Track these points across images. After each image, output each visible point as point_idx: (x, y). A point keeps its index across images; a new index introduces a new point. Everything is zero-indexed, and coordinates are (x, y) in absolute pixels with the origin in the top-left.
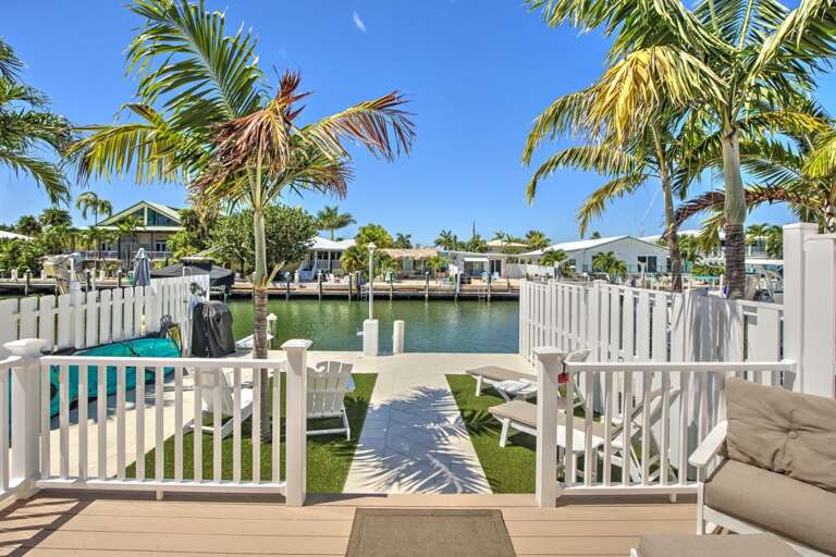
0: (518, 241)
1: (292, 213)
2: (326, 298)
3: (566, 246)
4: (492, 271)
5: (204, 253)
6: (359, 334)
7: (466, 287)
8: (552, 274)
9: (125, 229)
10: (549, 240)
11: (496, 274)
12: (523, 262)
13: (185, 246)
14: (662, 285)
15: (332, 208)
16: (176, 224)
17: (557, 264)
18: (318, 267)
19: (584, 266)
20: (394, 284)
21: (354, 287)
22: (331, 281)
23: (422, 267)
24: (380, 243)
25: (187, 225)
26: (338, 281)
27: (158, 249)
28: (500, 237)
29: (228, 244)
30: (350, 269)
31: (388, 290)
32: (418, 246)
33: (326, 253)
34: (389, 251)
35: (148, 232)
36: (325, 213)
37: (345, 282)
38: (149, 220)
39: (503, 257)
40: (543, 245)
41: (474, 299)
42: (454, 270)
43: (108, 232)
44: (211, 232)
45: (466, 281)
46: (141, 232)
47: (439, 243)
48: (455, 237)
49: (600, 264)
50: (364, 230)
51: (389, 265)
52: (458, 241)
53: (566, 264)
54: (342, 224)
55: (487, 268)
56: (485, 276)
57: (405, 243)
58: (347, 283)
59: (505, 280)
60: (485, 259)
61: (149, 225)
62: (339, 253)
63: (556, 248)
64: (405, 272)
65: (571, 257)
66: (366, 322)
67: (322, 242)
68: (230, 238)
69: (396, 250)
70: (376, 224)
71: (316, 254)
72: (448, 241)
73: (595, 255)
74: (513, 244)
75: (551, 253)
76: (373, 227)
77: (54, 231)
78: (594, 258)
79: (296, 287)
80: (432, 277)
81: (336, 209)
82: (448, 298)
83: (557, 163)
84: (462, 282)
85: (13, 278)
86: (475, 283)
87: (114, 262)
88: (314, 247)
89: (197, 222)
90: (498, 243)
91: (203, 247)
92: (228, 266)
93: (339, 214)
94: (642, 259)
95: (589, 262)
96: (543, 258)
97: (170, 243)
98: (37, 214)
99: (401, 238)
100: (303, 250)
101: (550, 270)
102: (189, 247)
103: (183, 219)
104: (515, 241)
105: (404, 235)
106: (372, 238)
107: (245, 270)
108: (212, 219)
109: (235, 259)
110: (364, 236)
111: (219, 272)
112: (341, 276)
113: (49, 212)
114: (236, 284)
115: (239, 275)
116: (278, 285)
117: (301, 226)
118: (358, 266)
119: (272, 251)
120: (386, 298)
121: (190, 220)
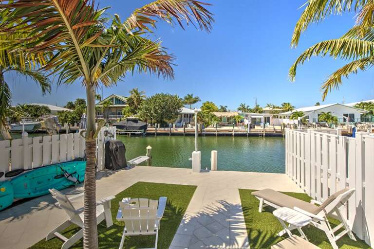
0: (278, 107)
1: (172, 97)
2: (187, 135)
3: (304, 110)
4: (265, 122)
5: (136, 115)
6: (190, 159)
7: (252, 130)
8: (297, 123)
9: (106, 106)
10: (294, 107)
11: (268, 124)
12: (281, 118)
13: (129, 113)
14: (358, 128)
15: (190, 95)
16: (124, 103)
17: (299, 118)
18: (184, 121)
19: (313, 119)
20: (218, 129)
21: (199, 130)
22: (189, 127)
23: (231, 121)
24: (212, 110)
25: (129, 104)
26: (192, 127)
27: (119, 114)
28: (269, 106)
29: (145, 112)
30: (198, 122)
31: (215, 131)
32: (229, 111)
33: (187, 115)
34: (215, 113)
35: (115, 107)
36: (188, 97)
37: (195, 128)
38: (115, 102)
39: (271, 115)
40: (290, 109)
41: (256, 136)
42: (247, 122)
43: (99, 107)
44: (139, 107)
45: (252, 127)
46: (111, 107)
47: (239, 109)
48: (247, 107)
49: (322, 118)
50: (204, 104)
51: (215, 120)
52: (249, 108)
53: (304, 118)
54: (195, 102)
55: (263, 120)
56: (262, 125)
57: (224, 110)
59: (273, 127)
60: (262, 116)
61: (115, 104)
62: (193, 115)
63: (299, 110)
64: (223, 123)
65: (306, 115)
66: (194, 152)
67: (185, 110)
68: (146, 109)
69: (220, 113)
71: (183, 115)
72: (243, 109)
73: (320, 113)
74: (275, 109)
75: (296, 113)
76: (208, 103)
77: (79, 108)
78: (319, 115)
79: (174, 130)
80: (236, 125)
81: (192, 95)
82: (243, 135)
83: (312, 52)
84: (251, 128)
85: (65, 127)
86: (257, 128)
87: (102, 120)
88: (182, 112)
89: (133, 102)
90: (268, 109)
91: (135, 113)
92: (146, 121)
93: (193, 97)
94: (346, 115)
95: (316, 117)
96: (292, 115)
97: (123, 112)
98: (74, 101)
99: (222, 108)
100: (177, 114)
101: (296, 122)
102: (130, 113)
103: (128, 101)
104: (277, 108)
105: (224, 106)
106: (208, 108)
107: (153, 122)
108: (140, 101)
109: (148, 118)
110: (205, 107)
111: (141, 124)
112: (194, 125)
113: (77, 99)
114: (148, 129)
115: (150, 125)
116: (166, 129)
117: (176, 103)
118: (201, 120)
119: (163, 114)
120: (214, 135)
121: (130, 102)
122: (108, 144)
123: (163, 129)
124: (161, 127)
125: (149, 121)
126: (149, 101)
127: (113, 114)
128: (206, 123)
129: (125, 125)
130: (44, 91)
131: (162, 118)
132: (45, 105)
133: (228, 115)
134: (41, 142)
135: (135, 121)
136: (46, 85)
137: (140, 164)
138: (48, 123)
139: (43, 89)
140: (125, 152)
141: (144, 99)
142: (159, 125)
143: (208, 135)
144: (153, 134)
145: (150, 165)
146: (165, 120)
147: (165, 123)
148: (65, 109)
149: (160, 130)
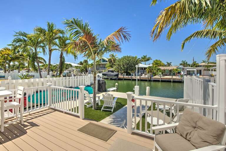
1: (133, 58)
2: (142, 80)
9: (98, 63)
15: (145, 56)
16: (107, 62)
18: (140, 72)
20: (161, 77)
21: (149, 78)
22: (143, 76)
24: (159, 65)
25: (109, 62)
26: (145, 76)
27: (104, 68)
28: (204, 62)
29: (118, 66)
30: (149, 73)
31: (160, 79)
33: (143, 68)
34: (160, 67)
35: (102, 64)
36: (143, 57)
37: (147, 76)
38: (102, 61)
39: (204, 69)
44: (114, 64)
46: (100, 64)
47: (181, 64)
48: (187, 62)
50: (154, 61)
51: (160, 71)
52: (188, 63)
54: (148, 60)
55: (195, 72)
57: (169, 65)
58: (147, 77)
60: (196, 70)
62: (146, 68)
64: (166, 74)
67: (141, 65)
68: (118, 65)
69: (164, 67)
70: (158, 60)
71: (140, 68)
72: (184, 64)
74: (210, 64)
77: (85, 64)
79: (134, 77)
80: (174, 74)
81: (146, 56)
89: (111, 61)
90: (204, 64)
91: (112, 67)
92: (118, 72)
93: (147, 57)
97: (106, 66)
98: (82, 61)
102: (110, 67)
103: (109, 61)
104: (211, 63)
105: (169, 63)
106: (157, 64)
107: (122, 72)
108: (115, 60)
109: (120, 70)
110: (154, 63)
111: (115, 73)
112: (146, 74)
113: (84, 60)
114: (119, 76)
115: (120, 74)
116: (129, 77)
117: (136, 61)
118: (151, 72)
119: (128, 68)
120: (159, 81)
121: (110, 61)
122: (99, 81)
123: (127, 76)
124: (126, 75)
125: (120, 72)
126: (120, 60)
127: (101, 67)
128: (154, 74)
129: (107, 74)
130: (75, 59)
131: (127, 70)
132: (70, 63)
133: (170, 68)
134: (77, 78)
135: (112, 72)
136: (76, 56)
137: (112, 91)
138: (77, 72)
139: (75, 58)
140: (106, 85)
141: (117, 59)
142: (125, 74)
143: (155, 81)
144: (122, 79)
145: (117, 91)
146: (129, 71)
147: (129, 73)
148: (79, 65)
149: (126, 77)
